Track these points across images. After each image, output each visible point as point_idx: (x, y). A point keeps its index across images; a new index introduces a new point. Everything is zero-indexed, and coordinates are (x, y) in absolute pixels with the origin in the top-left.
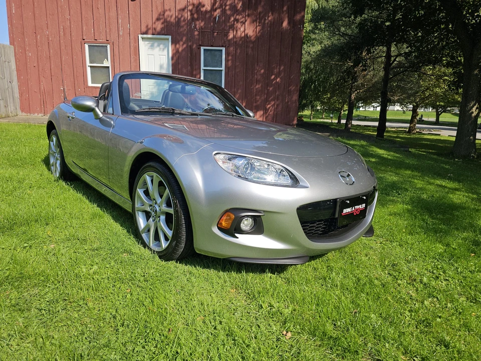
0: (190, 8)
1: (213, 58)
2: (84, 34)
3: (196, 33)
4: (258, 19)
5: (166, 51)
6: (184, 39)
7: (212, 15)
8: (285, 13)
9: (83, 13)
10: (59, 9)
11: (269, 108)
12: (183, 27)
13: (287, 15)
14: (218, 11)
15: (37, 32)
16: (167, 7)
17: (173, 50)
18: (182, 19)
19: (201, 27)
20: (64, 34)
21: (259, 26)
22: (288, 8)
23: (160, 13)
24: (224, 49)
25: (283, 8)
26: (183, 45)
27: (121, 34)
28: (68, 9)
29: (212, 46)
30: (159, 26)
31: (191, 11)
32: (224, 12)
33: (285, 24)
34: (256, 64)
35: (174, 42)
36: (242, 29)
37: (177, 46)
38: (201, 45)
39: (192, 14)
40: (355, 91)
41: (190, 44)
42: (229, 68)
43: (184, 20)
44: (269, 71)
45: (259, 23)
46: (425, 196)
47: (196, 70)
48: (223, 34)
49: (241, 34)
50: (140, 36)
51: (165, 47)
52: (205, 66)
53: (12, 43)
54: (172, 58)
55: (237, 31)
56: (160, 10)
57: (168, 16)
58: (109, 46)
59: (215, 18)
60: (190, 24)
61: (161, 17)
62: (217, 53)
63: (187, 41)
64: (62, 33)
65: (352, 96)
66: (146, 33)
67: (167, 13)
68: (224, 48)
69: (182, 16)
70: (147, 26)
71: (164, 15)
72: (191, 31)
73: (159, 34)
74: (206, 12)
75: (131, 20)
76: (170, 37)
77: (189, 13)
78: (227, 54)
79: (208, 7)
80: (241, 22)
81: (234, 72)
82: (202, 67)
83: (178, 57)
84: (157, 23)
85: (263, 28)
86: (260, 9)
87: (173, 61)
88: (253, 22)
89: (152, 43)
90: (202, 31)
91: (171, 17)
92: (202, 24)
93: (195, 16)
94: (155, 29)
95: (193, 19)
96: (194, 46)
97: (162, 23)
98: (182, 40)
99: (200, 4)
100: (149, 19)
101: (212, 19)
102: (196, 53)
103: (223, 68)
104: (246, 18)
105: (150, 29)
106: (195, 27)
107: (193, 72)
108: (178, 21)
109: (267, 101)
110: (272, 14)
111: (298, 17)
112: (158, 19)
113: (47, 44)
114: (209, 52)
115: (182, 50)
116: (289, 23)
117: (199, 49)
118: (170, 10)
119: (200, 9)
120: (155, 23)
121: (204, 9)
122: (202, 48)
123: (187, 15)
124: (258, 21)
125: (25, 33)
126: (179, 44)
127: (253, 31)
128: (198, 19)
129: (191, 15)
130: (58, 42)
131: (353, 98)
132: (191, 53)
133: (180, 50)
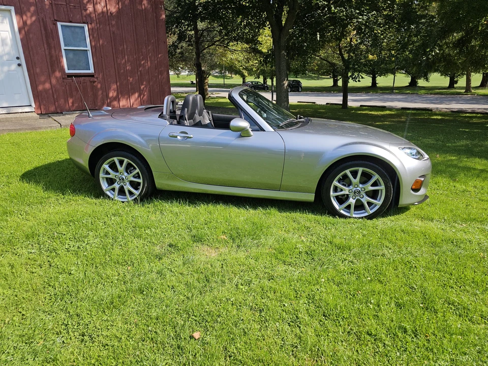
1: (75, 36)
3: (48, 6)
6: (32, 10)
11: (143, 88)
17: (18, 23)
26: (31, 17)
29: (70, 21)
35: (19, 12)
36: (103, 4)
37: (24, 17)
38: (56, 20)
41: (41, 16)
42: (96, 49)
48: (82, 8)
49: (102, 9)
52: (66, 45)
54: (20, 32)
62: (77, 30)
63: (37, 13)
68: (86, 25)
72: (40, 2)
76: (12, 8)
78: (91, 32)
81: (101, 52)
82: (63, 47)
83: (28, 31)
87: (22, 36)
90: (55, 4)
96: (48, 20)
98: (29, 10)
102: (51, 30)
103: (89, 48)
114: (68, 29)
115: (32, 24)
117: (55, 25)
122: (59, 24)
126: (26, 16)
127: (116, 7)
132: (46, 29)
133: (29, 22)
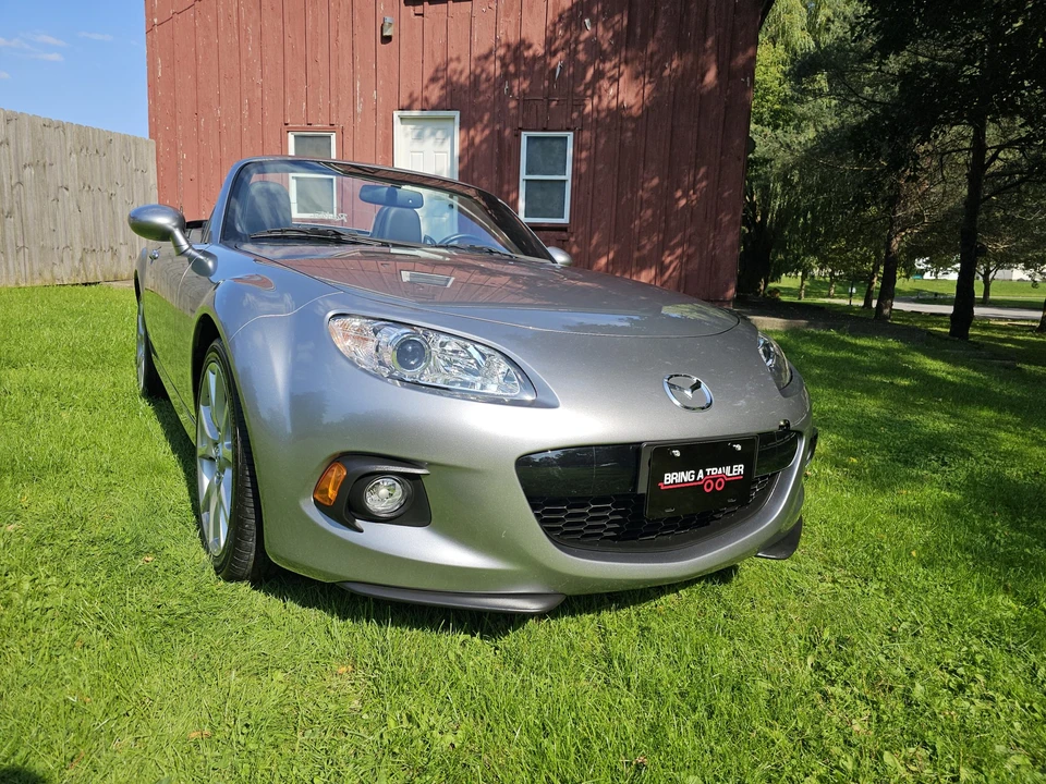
0: (501, 52)
1: (547, 154)
2: (287, 113)
3: (513, 104)
4: (649, 70)
5: (448, 142)
6: (486, 117)
7: (546, 65)
8: (709, 52)
9: (288, 72)
10: (244, 65)
11: (671, 262)
12: (484, 92)
13: (713, 57)
14: (560, 55)
15: (200, 112)
16: (453, 54)
17: (462, 142)
18: (484, 76)
19: (524, 91)
20: (250, 116)
21: (650, 82)
22: (717, 42)
23: (440, 65)
24: (570, 136)
25: (705, 40)
26: (483, 130)
27: (359, 110)
28: (259, 66)
29: (545, 130)
30: (435, 93)
31: (502, 59)
32: (572, 55)
33: (711, 77)
34: (641, 166)
35: (465, 124)
36: (612, 91)
37: (472, 133)
38: (521, 129)
39: (504, 65)
40: (901, 231)
41: (497, 127)
42: (580, 178)
43: (488, 80)
44: (672, 180)
45: (650, 77)
46: (1013, 473)
47: (509, 183)
48: (570, 102)
49: (609, 103)
50: (396, 114)
51: (447, 136)
52: (528, 173)
53: (153, 135)
54: (461, 159)
55: (600, 97)
56: (439, 60)
57: (455, 71)
58: (333, 136)
59: (554, 70)
60: (501, 84)
61: (440, 74)
62: (555, 143)
63: (492, 121)
64: (246, 113)
65: (894, 242)
66: (409, 108)
67: (452, 66)
68: (572, 133)
69: (483, 71)
70: (411, 95)
71: (446, 69)
72: (501, 100)
73: (434, 108)
74: (535, 58)
75: (380, 83)
76: (457, 114)
77: (498, 63)
78: (578, 147)
79: (538, 49)
80: (609, 78)
81: (591, 184)
82: (523, 175)
83: (473, 156)
84: (431, 87)
85: (657, 89)
86: (652, 47)
87: (462, 165)
88: (637, 78)
89: (420, 127)
90: (525, 100)
91: (461, 73)
92: (525, 85)
93: (512, 68)
94: (427, 100)
95: (506, 76)
96: (507, 132)
97: (442, 88)
98: (481, 119)
99: (522, 42)
100: (415, 80)
101: (547, 73)
102: (509, 146)
103: (568, 176)
104: (622, 67)
105: (417, 99)
106: (510, 90)
107: (502, 186)
108: (475, 80)
109: (663, 247)
110: (680, 56)
111: (741, 60)
112: (433, 80)
113: (216, 135)
114: (538, 144)
115: (481, 142)
116: (719, 74)
117: (518, 136)
118: (458, 59)
119: (522, 53)
120: (427, 87)
121: (528, 53)
122: (524, 136)
123: (494, 68)
124: (647, 72)
125: (178, 114)
126: (476, 129)
127: (637, 95)
128: (516, 75)
129: (502, 67)
130: (238, 131)
131: (895, 248)
132: (500, 146)
133: (477, 140)
